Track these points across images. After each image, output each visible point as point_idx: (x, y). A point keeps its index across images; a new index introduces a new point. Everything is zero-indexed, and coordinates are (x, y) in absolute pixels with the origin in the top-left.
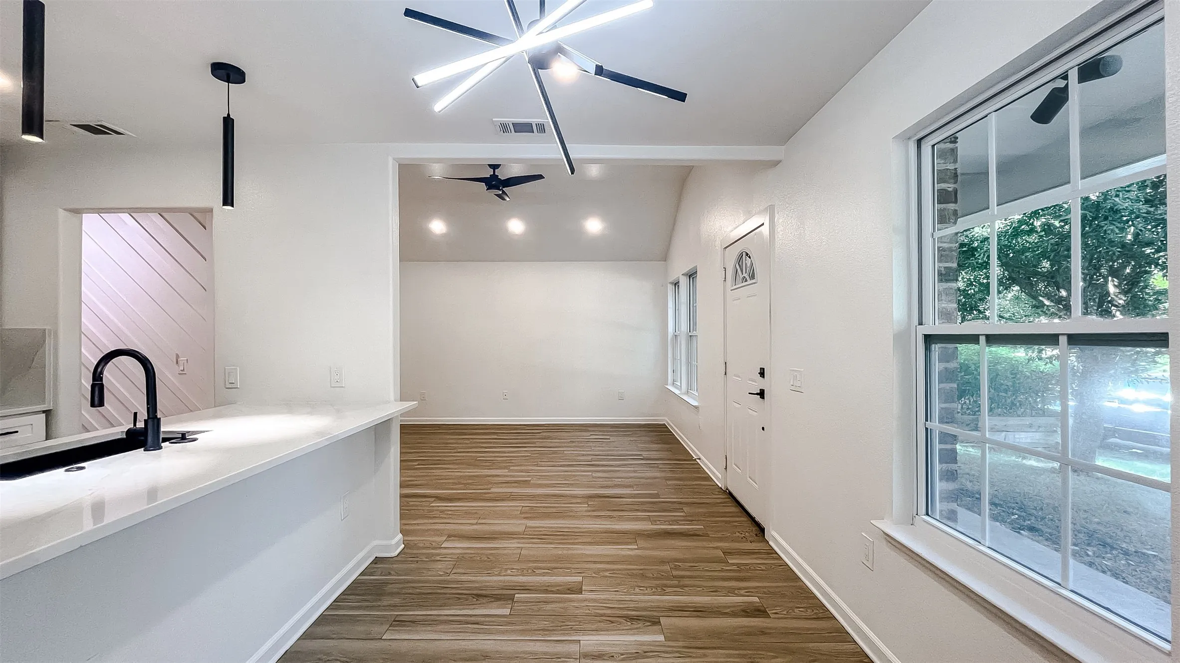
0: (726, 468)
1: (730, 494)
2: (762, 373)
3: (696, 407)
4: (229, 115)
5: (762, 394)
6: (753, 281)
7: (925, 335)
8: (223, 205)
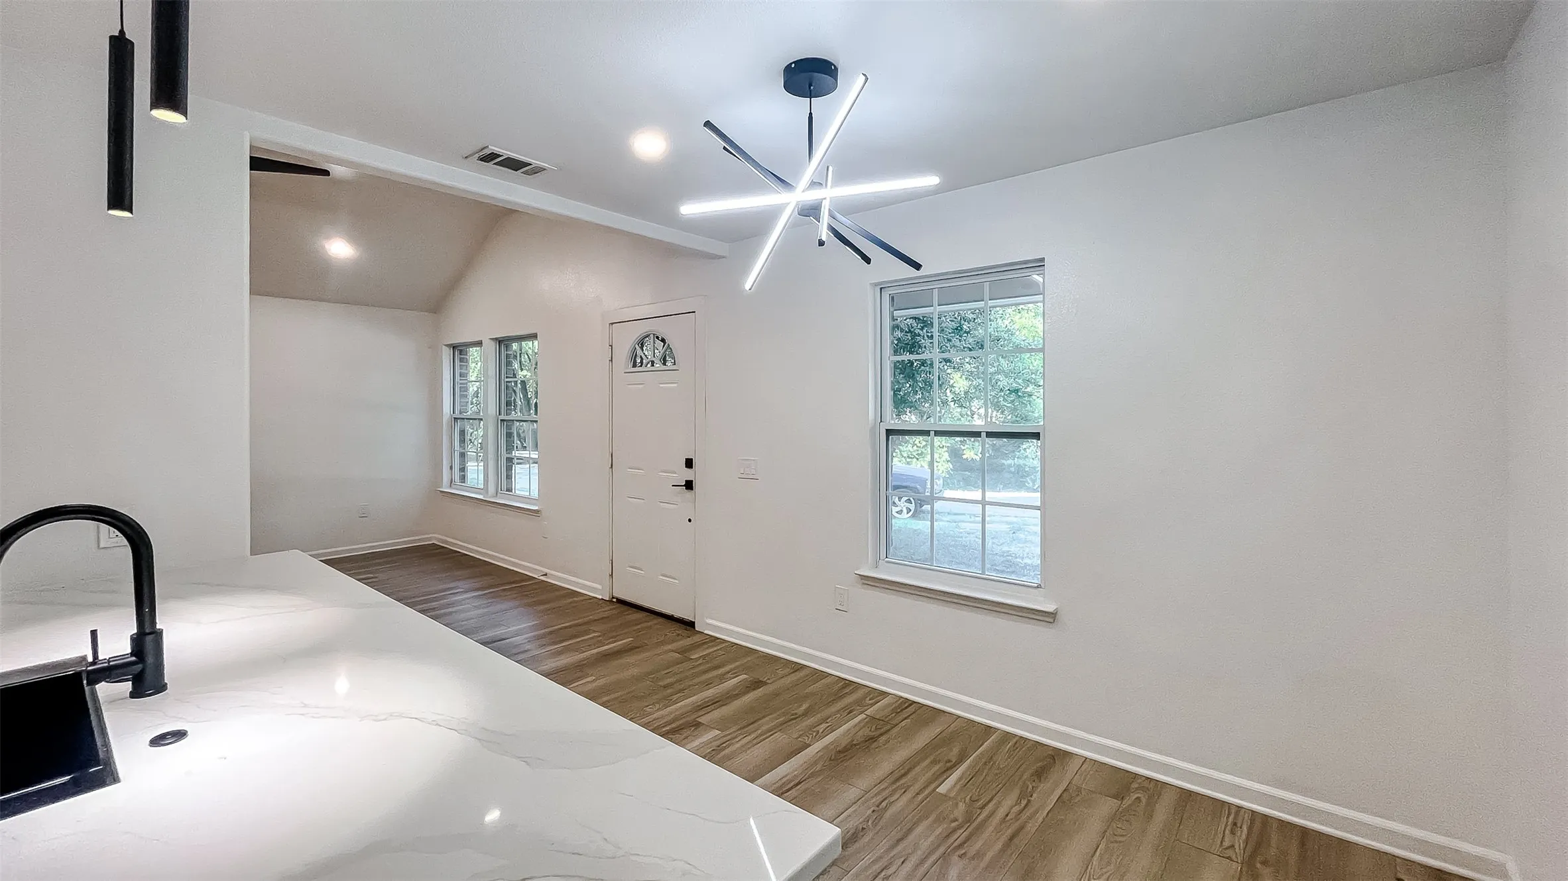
0: (612, 575)
1: (621, 602)
2: (689, 463)
3: (537, 512)
4: (122, 32)
5: (689, 485)
6: (674, 367)
7: (887, 430)
8: (109, 209)
